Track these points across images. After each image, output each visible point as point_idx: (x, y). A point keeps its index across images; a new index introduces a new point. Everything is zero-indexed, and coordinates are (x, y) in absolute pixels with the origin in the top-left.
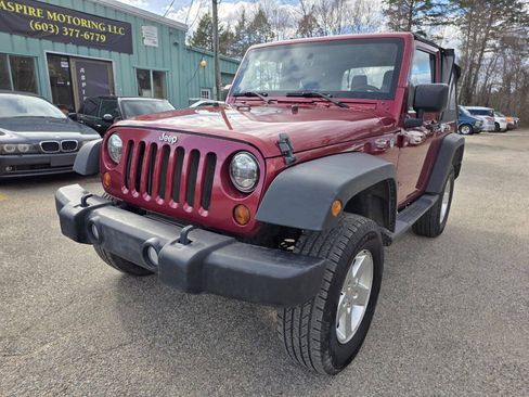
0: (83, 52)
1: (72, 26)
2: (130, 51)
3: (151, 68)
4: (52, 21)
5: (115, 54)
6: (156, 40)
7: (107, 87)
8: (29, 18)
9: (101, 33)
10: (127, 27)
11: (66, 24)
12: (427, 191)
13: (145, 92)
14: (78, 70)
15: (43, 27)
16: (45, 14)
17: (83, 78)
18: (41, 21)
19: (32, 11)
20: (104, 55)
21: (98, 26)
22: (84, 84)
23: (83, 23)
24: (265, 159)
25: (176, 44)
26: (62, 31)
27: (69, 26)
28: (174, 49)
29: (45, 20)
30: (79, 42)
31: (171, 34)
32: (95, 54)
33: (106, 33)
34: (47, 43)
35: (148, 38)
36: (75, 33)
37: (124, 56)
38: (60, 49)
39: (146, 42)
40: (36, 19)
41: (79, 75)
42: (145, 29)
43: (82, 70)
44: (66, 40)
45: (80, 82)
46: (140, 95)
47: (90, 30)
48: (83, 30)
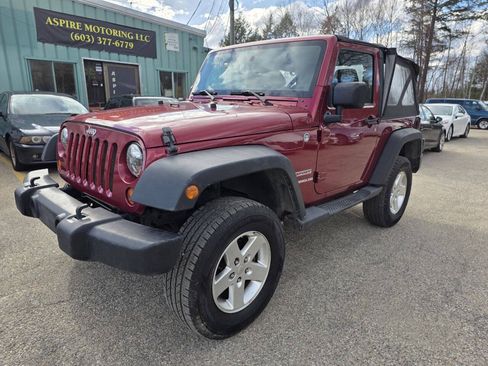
0: (114, 58)
1: (105, 36)
2: (154, 56)
3: (173, 70)
4: (88, 32)
5: (141, 59)
6: (177, 45)
7: (134, 87)
8: (70, 31)
9: (130, 41)
10: (152, 35)
11: (100, 34)
12: (371, 182)
13: (167, 92)
14: (110, 73)
15: (81, 37)
16: (83, 27)
17: (114, 80)
18: (80, 33)
19: (72, 25)
20: (132, 60)
21: (127, 35)
22: (114, 86)
23: (115, 33)
24: (146, 149)
25: (195, 48)
26: (96, 40)
27: (102, 36)
28: (194, 53)
29: (83, 31)
30: (111, 49)
31: (190, 39)
32: (125, 59)
33: (134, 41)
34: (84, 51)
35: (170, 43)
36: (107, 42)
37: (149, 60)
38: (95, 56)
39: (169, 48)
40: (75, 31)
41: (111, 77)
42: (168, 36)
43: (113, 73)
44: (100, 48)
45: (111, 83)
46: (163, 95)
47: (120, 39)
48: (114, 39)
